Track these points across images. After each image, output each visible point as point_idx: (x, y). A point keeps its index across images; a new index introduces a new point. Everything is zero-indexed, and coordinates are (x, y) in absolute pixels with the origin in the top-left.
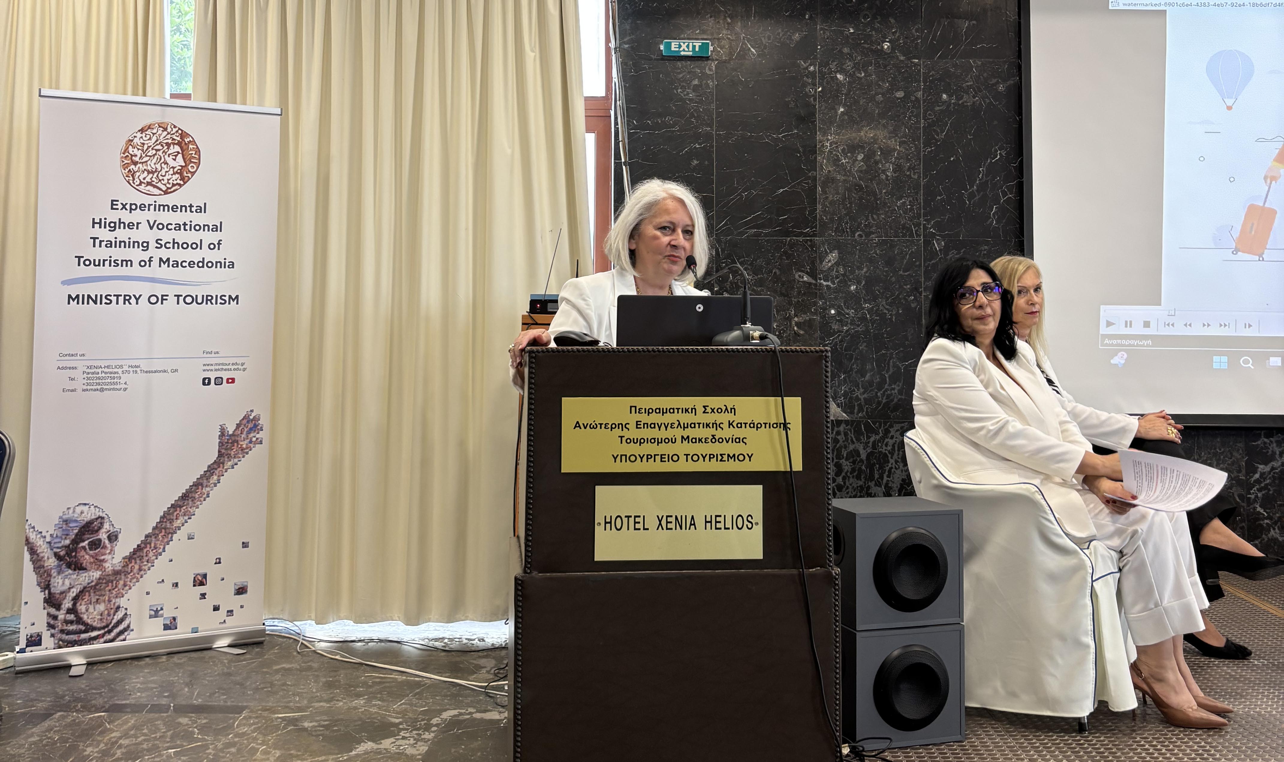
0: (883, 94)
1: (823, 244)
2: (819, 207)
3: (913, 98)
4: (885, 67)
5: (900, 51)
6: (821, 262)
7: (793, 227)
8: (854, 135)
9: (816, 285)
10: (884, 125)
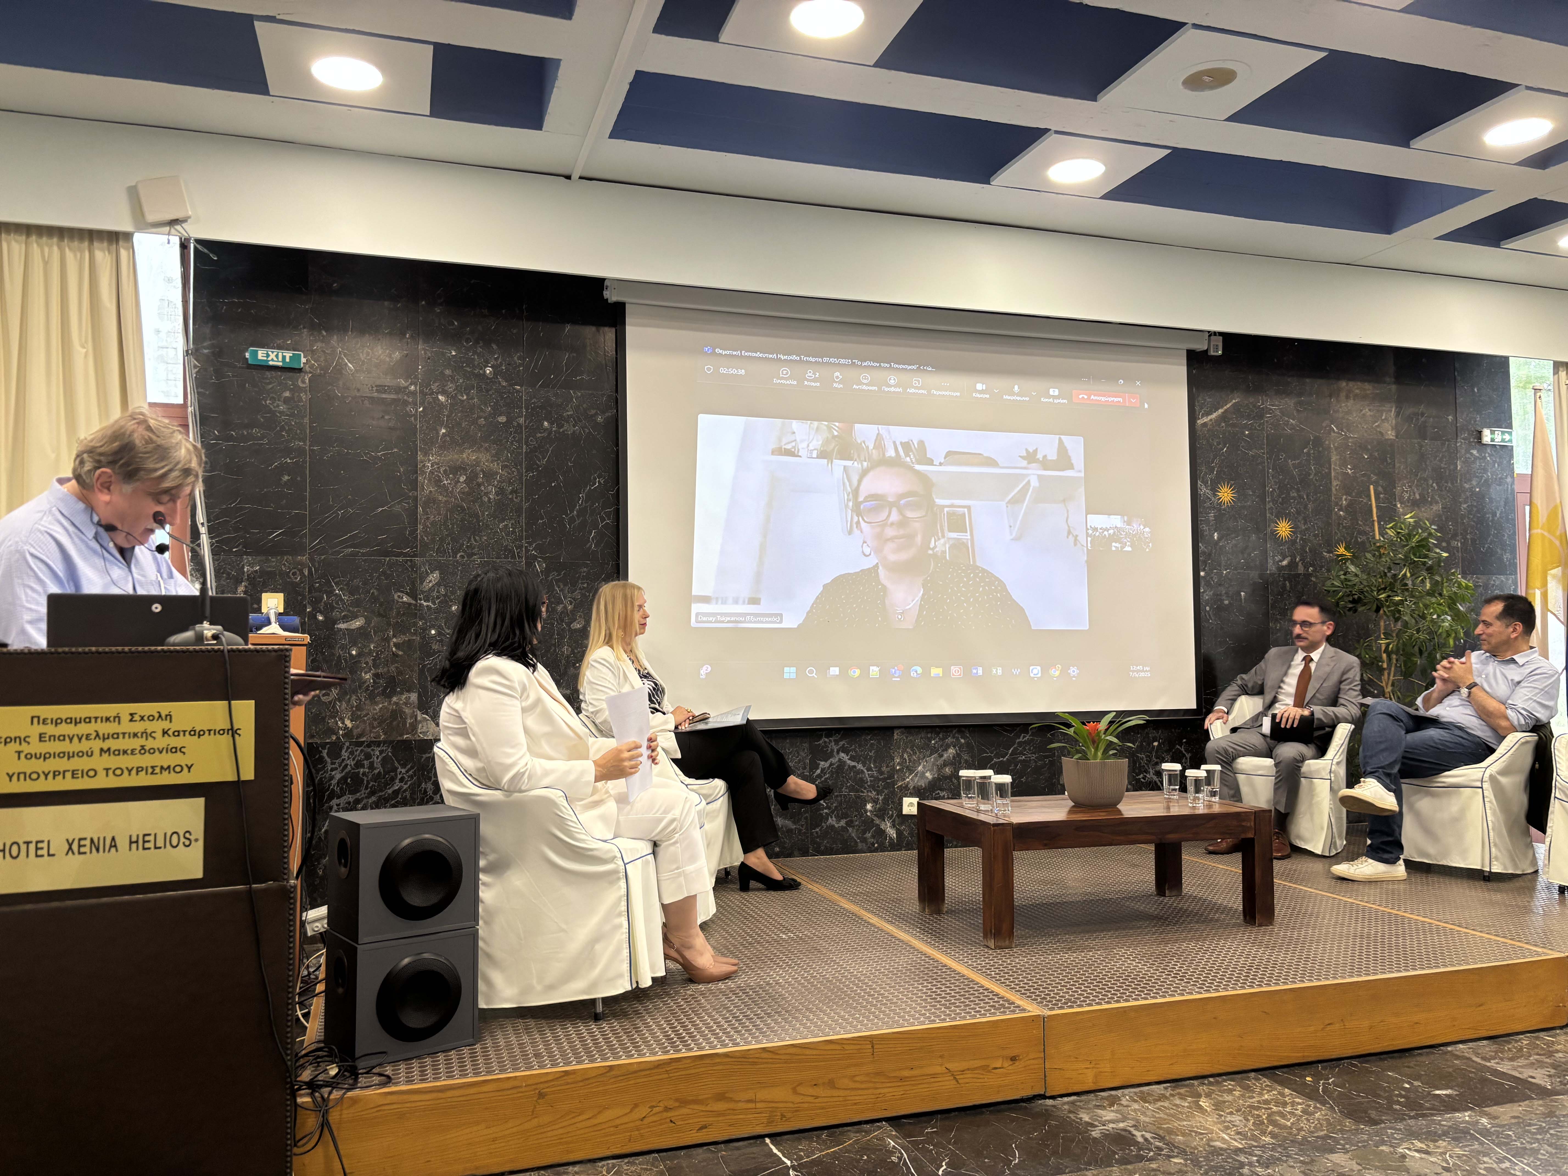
0: (485, 418)
1: (424, 564)
2: (420, 527)
3: (515, 424)
4: (487, 391)
5: (502, 378)
6: (422, 583)
7: (392, 547)
8: (456, 456)
9: (415, 605)
10: (486, 449)
